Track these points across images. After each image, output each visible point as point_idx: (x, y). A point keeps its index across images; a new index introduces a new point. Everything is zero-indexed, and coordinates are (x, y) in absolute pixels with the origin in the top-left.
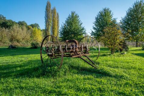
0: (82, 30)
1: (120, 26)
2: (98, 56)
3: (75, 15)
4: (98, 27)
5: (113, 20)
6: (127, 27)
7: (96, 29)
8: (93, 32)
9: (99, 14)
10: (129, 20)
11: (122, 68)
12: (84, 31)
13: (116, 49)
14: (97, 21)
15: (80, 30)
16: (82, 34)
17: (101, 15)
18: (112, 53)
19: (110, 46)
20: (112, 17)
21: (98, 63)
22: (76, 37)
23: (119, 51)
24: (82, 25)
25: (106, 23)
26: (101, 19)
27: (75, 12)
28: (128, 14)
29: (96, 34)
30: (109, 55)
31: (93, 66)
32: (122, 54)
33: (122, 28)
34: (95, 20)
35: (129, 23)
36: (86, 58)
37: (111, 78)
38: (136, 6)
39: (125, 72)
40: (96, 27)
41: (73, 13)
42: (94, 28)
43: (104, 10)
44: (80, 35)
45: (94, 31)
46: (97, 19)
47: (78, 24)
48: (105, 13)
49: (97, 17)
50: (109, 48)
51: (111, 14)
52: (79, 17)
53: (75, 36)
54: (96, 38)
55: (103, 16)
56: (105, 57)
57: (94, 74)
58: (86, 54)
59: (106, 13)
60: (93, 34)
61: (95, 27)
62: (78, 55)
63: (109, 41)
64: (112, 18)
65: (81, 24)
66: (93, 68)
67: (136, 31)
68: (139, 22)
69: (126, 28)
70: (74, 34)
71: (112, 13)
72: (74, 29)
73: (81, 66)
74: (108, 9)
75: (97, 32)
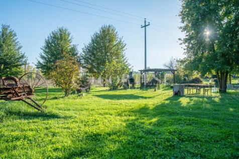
0: (20, 58)
1: (82, 56)
2: (45, 100)
3: (8, 31)
4: (49, 56)
5: (72, 46)
6: (92, 58)
7: (45, 58)
8: (39, 62)
9: (52, 35)
10: (94, 49)
11: (74, 110)
12: (24, 60)
13: (72, 90)
14: (48, 45)
15: (17, 58)
16: (21, 65)
17: (55, 37)
18: (66, 94)
19: (64, 86)
20: (71, 42)
21: (46, 107)
22: (8, 70)
23: (76, 92)
24: (20, 50)
25: (62, 50)
26: (55, 44)
27: (9, 27)
28: (93, 40)
29: (45, 66)
30: (63, 97)
31: (39, 110)
32: (79, 96)
33: (85, 59)
34: (44, 44)
35: (95, 52)
36: (30, 100)
37: (59, 119)
38: (104, 31)
39: (76, 114)
40: (45, 56)
41: (5, 28)
42: (42, 57)
43: (60, 31)
44: (16, 66)
45: (42, 61)
46: (48, 43)
47: (14, 48)
48: (61, 35)
49: (49, 40)
50: (63, 88)
51: (70, 38)
52: (16, 36)
53: (7, 68)
54: (45, 72)
55: (58, 39)
56: (55, 100)
57: (40, 118)
58: (30, 96)
59: (63, 35)
60: (40, 66)
61: (43, 54)
62: (18, 96)
63: (62, 78)
64: (71, 44)
65: (20, 48)
66: (40, 112)
67: (102, 65)
68: (106, 53)
69: (90, 59)
70: (6, 63)
71: (71, 36)
72: (5, 56)
73: (23, 111)
74: (66, 30)
75: (47, 63)
